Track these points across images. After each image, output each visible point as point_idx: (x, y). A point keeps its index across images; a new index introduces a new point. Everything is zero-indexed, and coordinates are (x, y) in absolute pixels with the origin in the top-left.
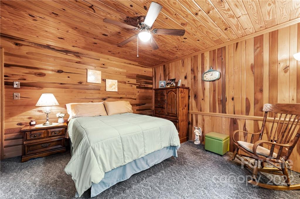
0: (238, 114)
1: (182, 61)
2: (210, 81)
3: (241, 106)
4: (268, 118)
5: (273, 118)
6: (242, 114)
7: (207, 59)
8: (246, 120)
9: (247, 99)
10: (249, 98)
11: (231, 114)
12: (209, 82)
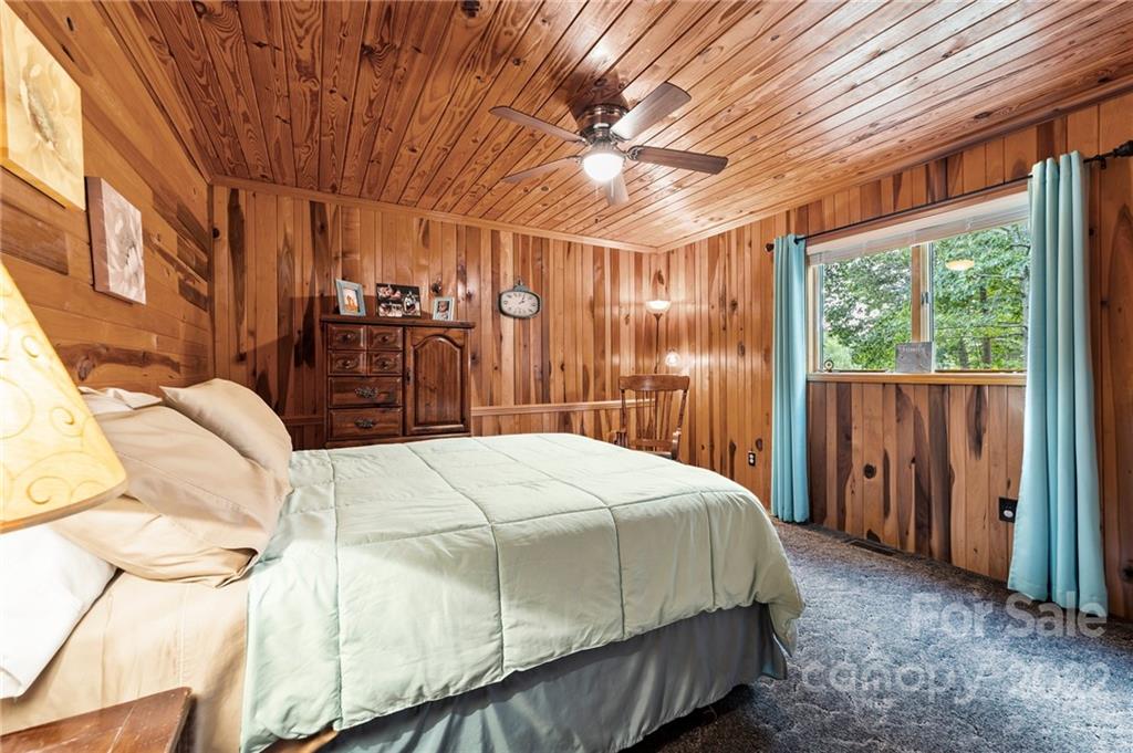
0: (571, 401)
1: (420, 225)
2: (515, 317)
3: (574, 384)
4: (627, 401)
5: (620, 402)
6: (578, 401)
7: (508, 250)
8: (585, 413)
9: (584, 367)
10: (588, 366)
11: (559, 402)
12: (512, 320)
